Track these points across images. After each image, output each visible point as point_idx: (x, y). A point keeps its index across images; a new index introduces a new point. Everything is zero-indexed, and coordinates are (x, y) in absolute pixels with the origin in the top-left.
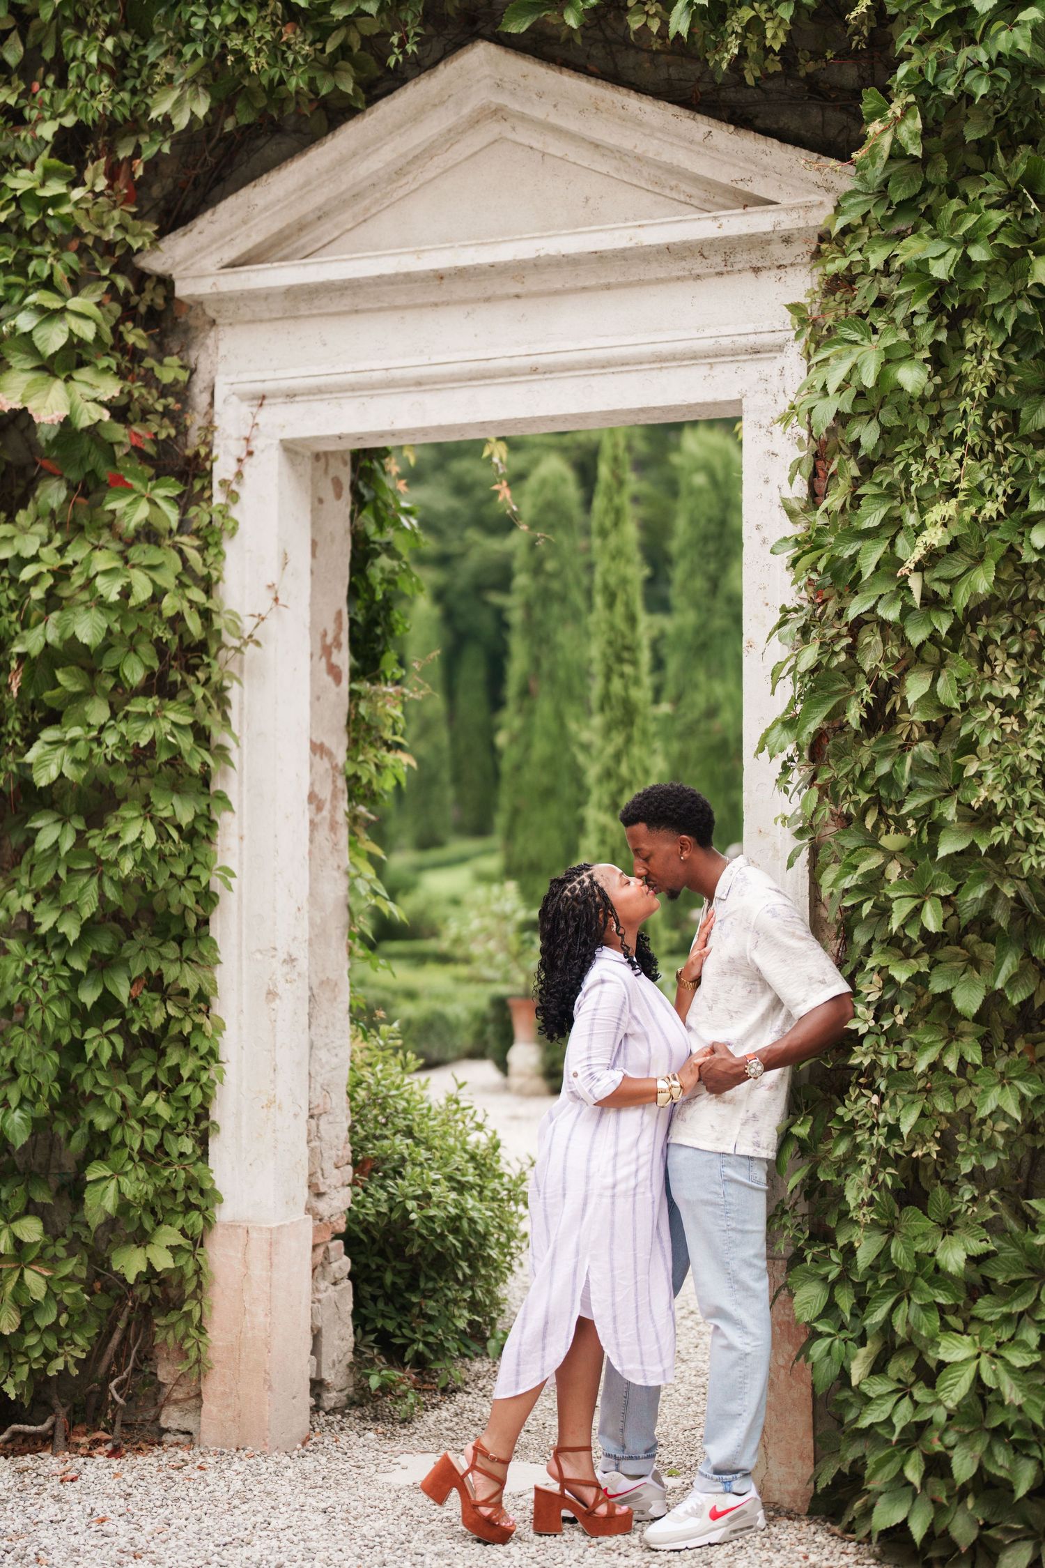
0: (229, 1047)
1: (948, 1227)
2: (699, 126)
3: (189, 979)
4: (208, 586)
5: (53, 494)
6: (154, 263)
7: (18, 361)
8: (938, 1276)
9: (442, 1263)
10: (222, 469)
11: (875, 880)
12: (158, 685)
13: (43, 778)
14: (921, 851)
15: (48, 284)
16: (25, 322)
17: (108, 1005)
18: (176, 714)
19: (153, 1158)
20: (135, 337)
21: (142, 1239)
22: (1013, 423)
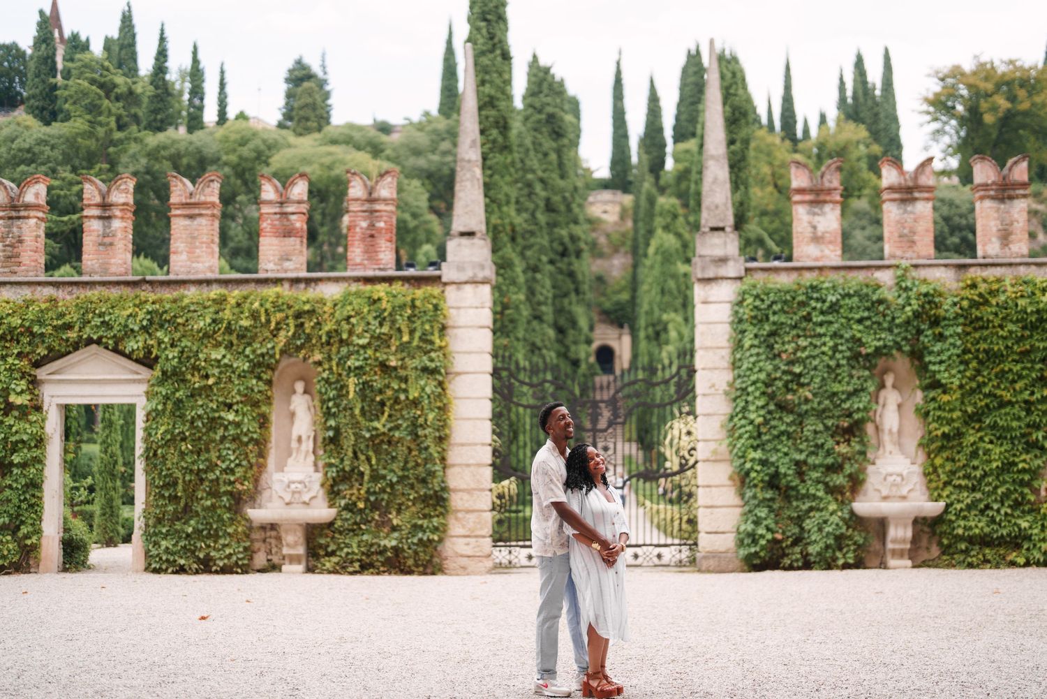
0: (46, 507)
1: (164, 526)
2: (130, 362)
3: (39, 495)
4: (43, 428)
5: (16, 413)
6: (32, 373)
7: (12, 393)
8: (162, 533)
9: (78, 548)
10: (45, 408)
11: (153, 478)
12: (36, 446)
13: (15, 462)
14: (160, 474)
15: (16, 379)
16: (13, 386)
17: (25, 499)
18: (39, 451)
19: (33, 525)
20: (31, 387)
21: (30, 538)
22: (174, 415)
